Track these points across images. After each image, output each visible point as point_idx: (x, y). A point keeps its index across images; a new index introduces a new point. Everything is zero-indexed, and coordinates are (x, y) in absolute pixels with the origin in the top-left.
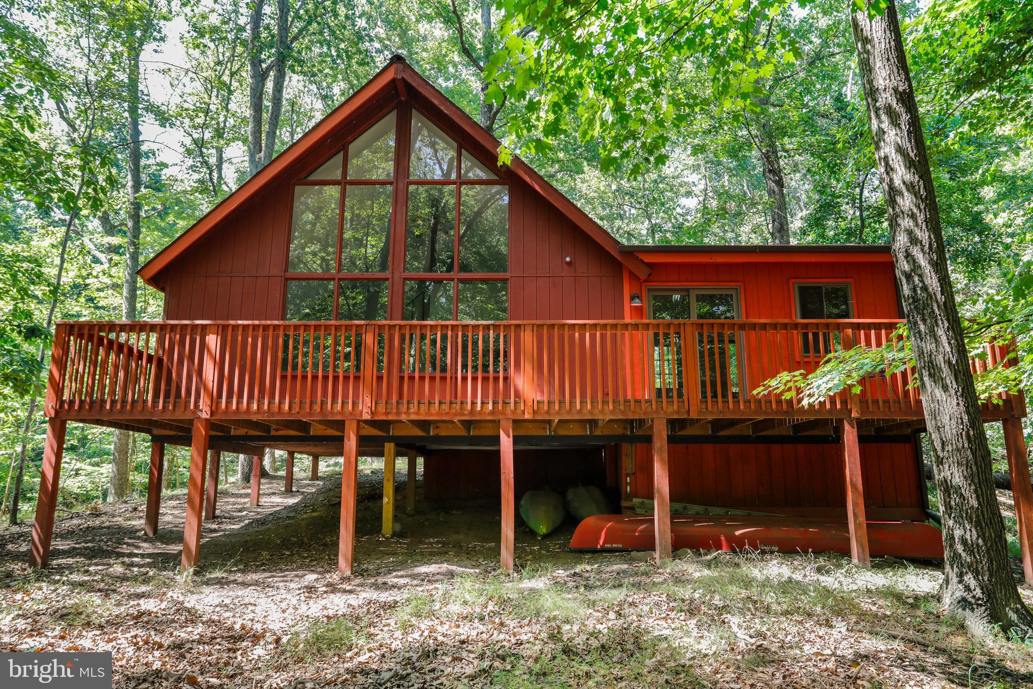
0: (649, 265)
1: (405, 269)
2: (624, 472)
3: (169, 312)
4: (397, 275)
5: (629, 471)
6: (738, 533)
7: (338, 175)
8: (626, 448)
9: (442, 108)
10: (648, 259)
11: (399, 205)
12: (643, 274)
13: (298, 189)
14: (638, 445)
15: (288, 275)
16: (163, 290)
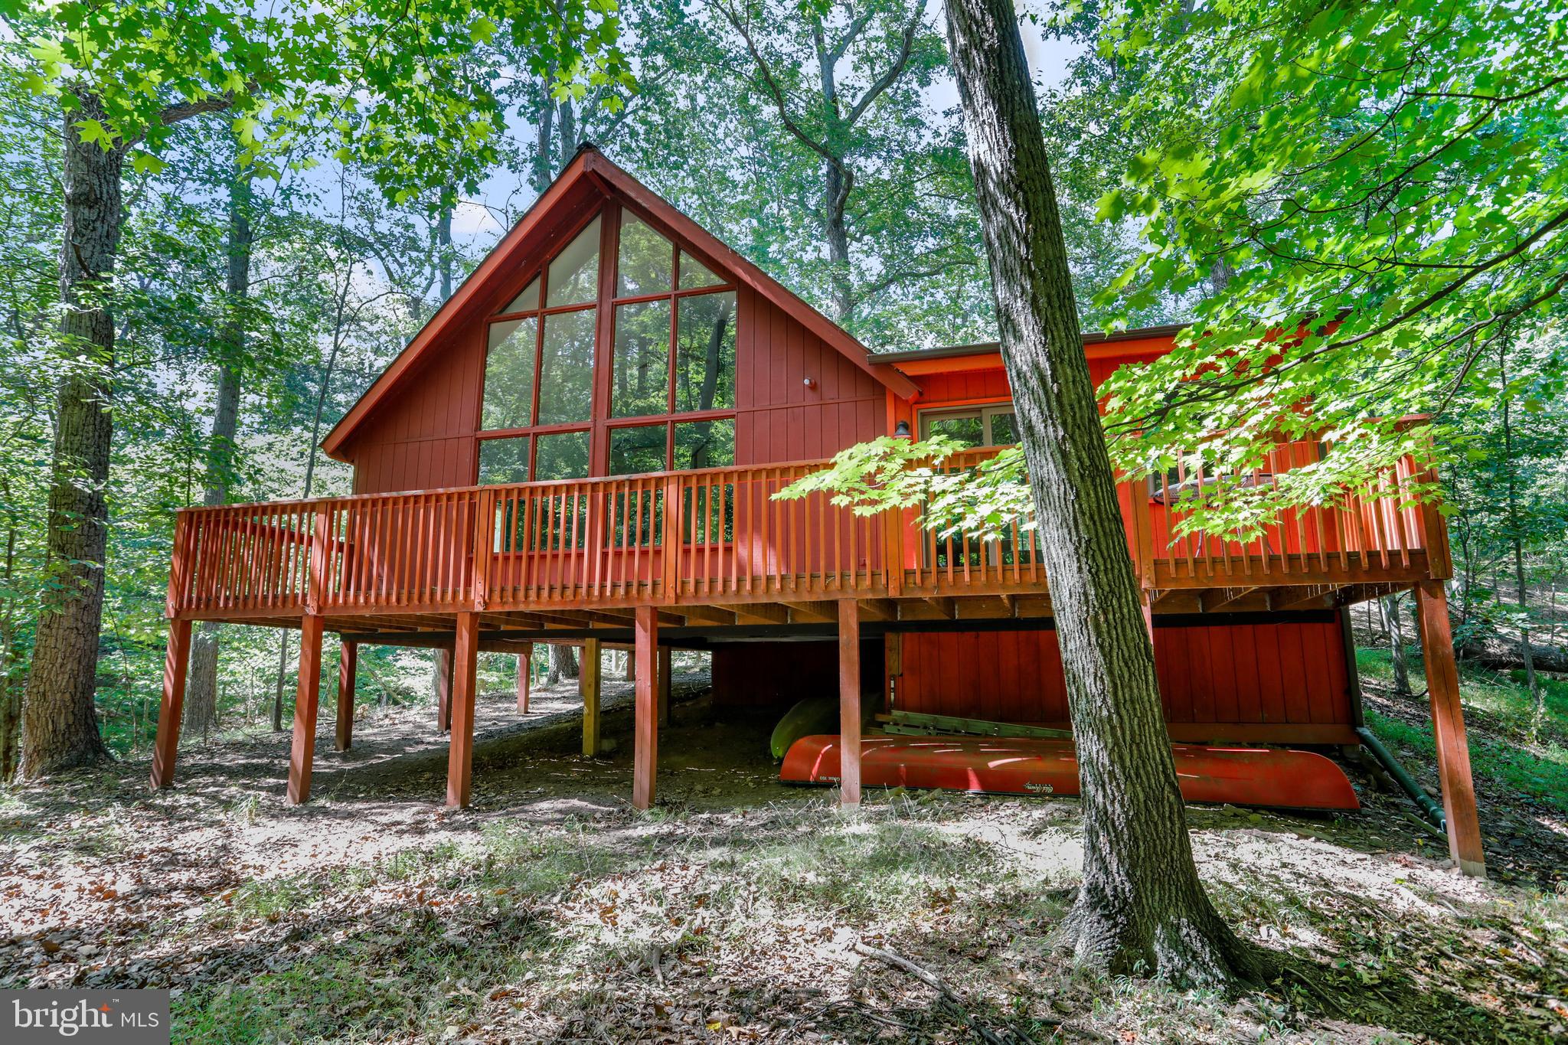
0: (915, 379)
1: (609, 416)
2: (888, 673)
3: (357, 486)
4: (599, 424)
5: (895, 672)
6: (992, 764)
7: (535, 306)
8: (892, 639)
9: (639, 201)
10: (912, 370)
11: (603, 332)
12: (909, 393)
13: (495, 328)
14: (907, 634)
15: (479, 435)
16: (352, 462)
